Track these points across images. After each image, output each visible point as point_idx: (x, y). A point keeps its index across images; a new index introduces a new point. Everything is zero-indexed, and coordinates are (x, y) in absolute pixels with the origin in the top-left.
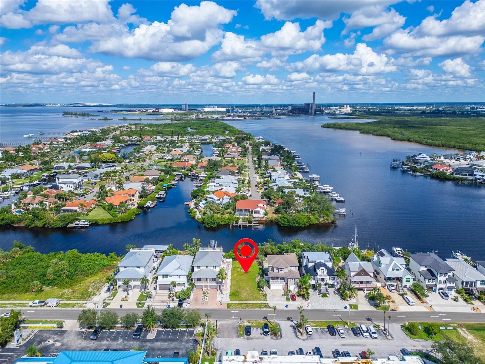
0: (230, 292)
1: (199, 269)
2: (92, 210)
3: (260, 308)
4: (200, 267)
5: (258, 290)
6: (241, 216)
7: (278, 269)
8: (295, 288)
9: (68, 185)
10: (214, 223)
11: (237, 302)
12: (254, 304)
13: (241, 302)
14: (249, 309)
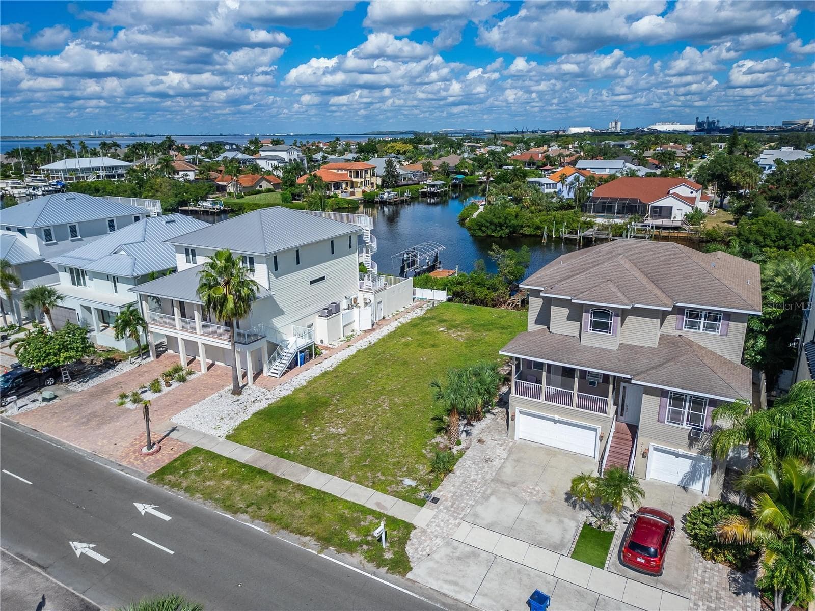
2: (259, 192)
4: (193, 253)
6: (599, 221)
7: (576, 312)
8: (692, 476)
9: (270, 162)
10: (501, 225)
11: (248, 456)
13: (266, 462)
14: (257, 521)
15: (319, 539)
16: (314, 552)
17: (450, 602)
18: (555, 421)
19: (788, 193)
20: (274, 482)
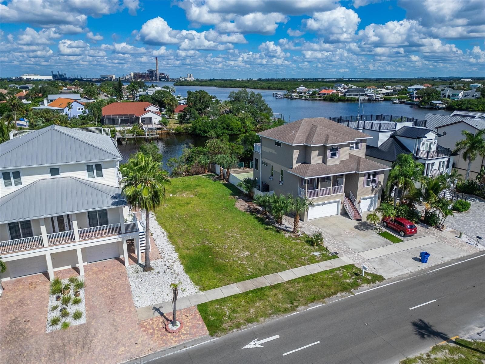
0: (182, 258)
1: (14, 188)
3: (345, 288)
4: (17, 175)
5: (269, 232)
7: (323, 150)
8: (370, 205)
11: (235, 289)
12: (305, 279)
13: (251, 285)
14: (310, 305)
15: (342, 291)
16: (351, 296)
17: (407, 275)
18: (322, 205)
19: (203, 106)
20: (275, 289)
